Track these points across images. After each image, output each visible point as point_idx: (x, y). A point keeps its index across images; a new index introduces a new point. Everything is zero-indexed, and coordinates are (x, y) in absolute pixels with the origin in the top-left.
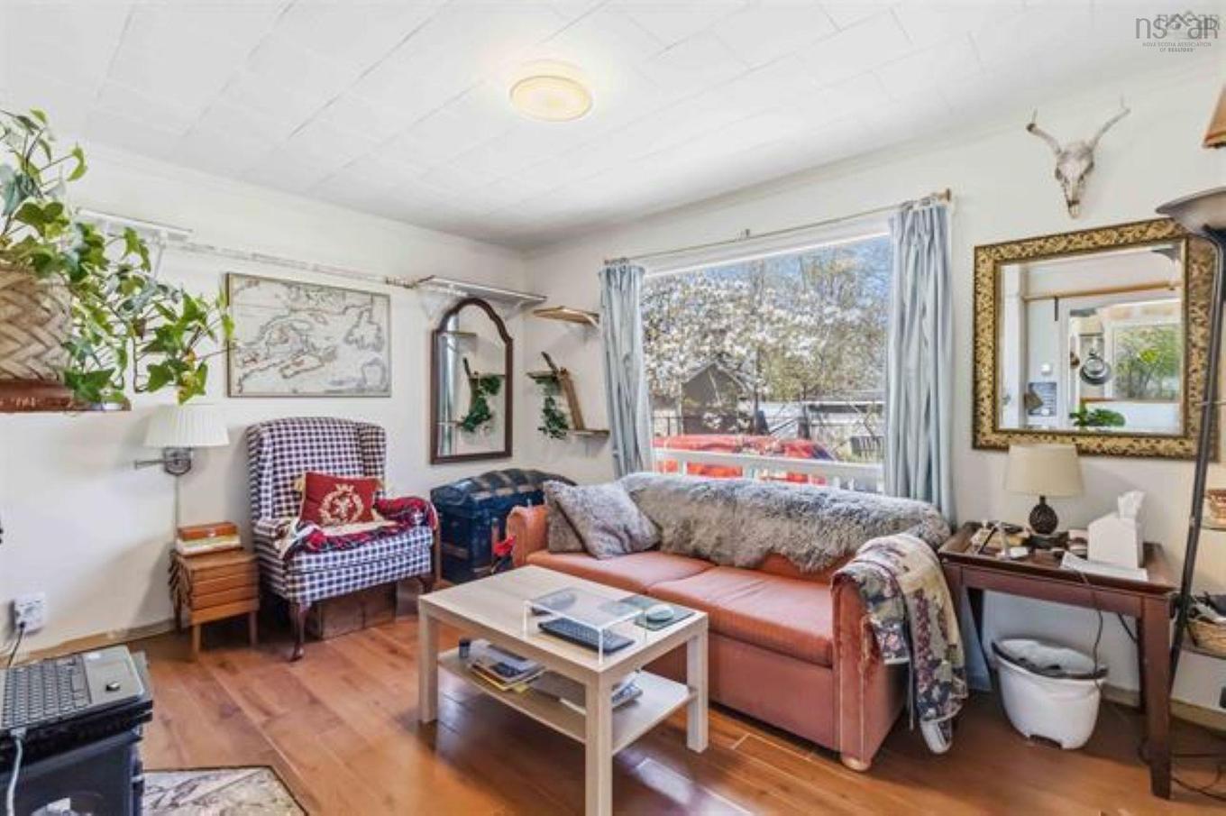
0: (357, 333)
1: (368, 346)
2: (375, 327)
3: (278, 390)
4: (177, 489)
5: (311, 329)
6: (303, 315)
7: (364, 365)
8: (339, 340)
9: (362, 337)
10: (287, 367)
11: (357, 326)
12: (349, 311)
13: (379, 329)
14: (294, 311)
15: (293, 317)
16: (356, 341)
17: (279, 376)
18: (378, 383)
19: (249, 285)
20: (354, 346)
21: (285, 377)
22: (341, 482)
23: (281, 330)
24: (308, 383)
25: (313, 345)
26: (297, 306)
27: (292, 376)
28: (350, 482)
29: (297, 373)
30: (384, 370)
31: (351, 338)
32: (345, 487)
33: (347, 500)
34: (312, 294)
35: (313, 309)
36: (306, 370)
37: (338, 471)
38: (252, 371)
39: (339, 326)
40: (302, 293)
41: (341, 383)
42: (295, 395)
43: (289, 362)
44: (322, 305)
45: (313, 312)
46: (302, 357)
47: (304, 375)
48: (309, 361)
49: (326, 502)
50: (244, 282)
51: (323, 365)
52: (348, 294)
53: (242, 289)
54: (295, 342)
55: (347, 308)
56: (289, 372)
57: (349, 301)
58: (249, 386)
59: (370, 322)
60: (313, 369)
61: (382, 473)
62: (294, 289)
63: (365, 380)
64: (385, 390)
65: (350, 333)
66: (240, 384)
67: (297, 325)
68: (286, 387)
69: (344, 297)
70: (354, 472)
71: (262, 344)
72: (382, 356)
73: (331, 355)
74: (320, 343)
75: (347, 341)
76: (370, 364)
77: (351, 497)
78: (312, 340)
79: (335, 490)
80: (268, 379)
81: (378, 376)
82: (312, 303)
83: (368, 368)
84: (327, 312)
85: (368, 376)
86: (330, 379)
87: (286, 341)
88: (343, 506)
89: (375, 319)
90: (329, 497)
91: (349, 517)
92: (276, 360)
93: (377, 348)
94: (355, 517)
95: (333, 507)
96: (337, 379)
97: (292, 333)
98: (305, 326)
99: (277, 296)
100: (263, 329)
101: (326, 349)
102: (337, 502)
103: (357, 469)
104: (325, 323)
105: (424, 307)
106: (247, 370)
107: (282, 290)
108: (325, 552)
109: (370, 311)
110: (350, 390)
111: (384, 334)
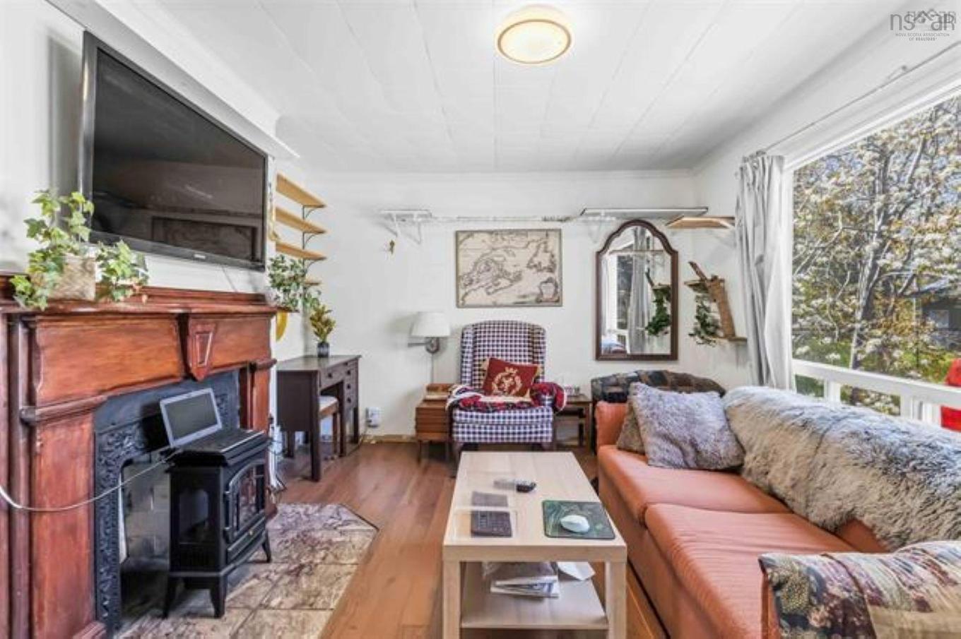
0: (536, 261)
1: (545, 268)
2: (548, 254)
3: (483, 303)
4: (432, 361)
5: (505, 260)
6: (500, 252)
7: (542, 283)
8: (523, 266)
9: (540, 263)
10: (490, 287)
11: (535, 255)
12: (531, 244)
13: (553, 256)
14: (494, 249)
15: (494, 253)
16: (535, 266)
17: (485, 294)
18: (551, 297)
19: (468, 236)
20: (534, 270)
21: (489, 294)
22: (511, 366)
23: (487, 263)
24: (503, 298)
25: (506, 271)
26: (495, 246)
27: (493, 293)
28: (515, 367)
29: (496, 291)
30: (556, 286)
31: (532, 264)
32: (511, 370)
33: (511, 379)
34: (506, 237)
35: (507, 247)
36: (501, 289)
37: (513, 358)
38: (470, 291)
39: (523, 256)
40: (499, 237)
41: (524, 296)
42: (495, 305)
43: (491, 284)
44: (512, 243)
45: (506, 248)
46: (500, 280)
47: (500, 292)
48: (504, 282)
49: (497, 379)
50: (465, 235)
51: (511, 285)
52: (529, 233)
53: (463, 240)
54: (495, 271)
55: (529, 243)
56: (491, 290)
57: (529, 238)
58: (469, 300)
59: (546, 251)
60: (505, 288)
61: (543, 363)
62: (494, 235)
63: (542, 294)
64: (558, 301)
65: (531, 261)
66: (463, 299)
67: (496, 259)
68: (489, 300)
69: (527, 236)
70: (525, 361)
71: (475, 273)
72: (555, 276)
73: (518, 277)
74: (511, 270)
75: (529, 267)
76: (546, 282)
77: (514, 378)
78: (506, 268)
79: (504, 371)
80: (478, 296)
81: (552, 290)
82: (505, 243)
83: (544, 285)
84: (514, 248)
85: (544, 291)
86: (517, 293)
87: (488, 270)
88: (507, 383)
89: (550, 248)
90: (499, 376)
91: (510, 391)
92: (483, 283)
93: (551, 270)
94: (514, 392)
95: (500, 383)
96: (522, 293)
97: (493, 265)
98: (501, 259)
99: (483, 241)
100: (476, 264)
101: (514, 273)
102: (504, 380)
103: (527, 358)
104: (514, 255)
105: (590, 234)
106: (467, 290)
107: (486, 237)
109: (545, 243)
110: (530, 302)
111: (557, 258)
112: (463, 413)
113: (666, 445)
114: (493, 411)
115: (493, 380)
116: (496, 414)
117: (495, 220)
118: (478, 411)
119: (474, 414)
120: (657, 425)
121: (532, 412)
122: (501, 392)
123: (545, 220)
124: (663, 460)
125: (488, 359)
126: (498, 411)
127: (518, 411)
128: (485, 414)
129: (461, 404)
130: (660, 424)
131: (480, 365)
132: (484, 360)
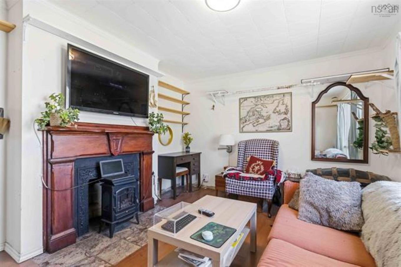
0: (278, 109)
1: (282, 113)
2: (285, 105)
3: (252, 131)
4: (229, 156)
5: (262, 110)
6: (260, 106)
7: (281, 120)
8: (271, 112)
9: (280, 110)
10: (255, 123)
11: (277, 106)
12: (275, 101)
13: (287, 106)
14: (256, 105)
15: (257, 107)
16: (277, 112)
17: (252, 127)
18: (286, 127)
19: (245, 100)
20: (277, 114)
21: (254, 126)
22: (259, 160)
23: (253, 112)
24: (260, 128)
25: (262, 115)
26: (257, 104)
27: (256, 125)
28: (261, 161)
29: (258, 124)
30: (289, 121)
31: (275, 111)
32: (259, 162)
33: (259, 167)
34: (262, 99)
35: (262, 104)
36: (260, 124)
37: (261, 157)
38: (245, 125)
39: (271, 108)
40: (259, 99)
41: (272, 127)
42: (257, 131)
43: (255, 122)
44: (266, 102)
45: (262, 105)
46: (259, 120)
47: (260, 125)
48: (261, 121)
49: (252, 166)
50: (243, 100)
51: (265, 122)
52: (274, 96)
53: (243, 102)
54: (257, 115)
55: (274, 101)
56: (255, 125)
57: (274, 98)
58: (244, 129)
59: (283, 104)
60: (262, 123)
61: (277, 160)
62: (257, 98)
63: (281, 125)
64: (289, 129)
65: (275, 109)
66: (242, 129)
67: (257, 110)
68: (254, 129)
69: (273, 97)
70: (268, 158)
71: (248, 117)
72: (288, 116)
73: (269, 118)
74: (264, 114)
75: (274, 112)
76: (283, 120)
77: (260, 166)
78: (262, 114)
79: (256, 162)
80: (249, 127)
81: (286, 123)
82: (262, 102)
83: (281, 121)
84: (266, 104)
85: (282, 124)
86: (268, 126)
87: (254, 115)
88: (257, 168)
89: (285, 103)
90: (254, 164)
91: (257, 172)
92: (252, 121)
93: (286, 113)
94: (259, 173)
95: (254, 168)
96: (271, 125)
97: (256, 112)
98: (260, 109)
99: (252, 102)
100: (248, 112)
101: (266, 116)
102: (255, 167)
103: (270, 157)
104: (267, 107)
105: (309, 93)
106: (244, 125)
107: (253, 100)
108: (233, 179)
109: (283, 100)
110: (275, 130)
111: (289, 107)
112: (229, 179)
113: (311, 209)
114: (243, 180)
115: (250, 167)
116: (244, 182)
117: (253, 91)
118: (236, 179)
119: (234, 180)
120: (308, 197)
121: (261, 183)
122: (253, 172)
123: (278, 88)
124: (306, 217)
125: (250, 156)
126: (245, 180)
127: (254, 182)
128: (239, 181)
129: (228, 175)
130: (310, 196)
131: (246, 159)
132: (248, 157)
